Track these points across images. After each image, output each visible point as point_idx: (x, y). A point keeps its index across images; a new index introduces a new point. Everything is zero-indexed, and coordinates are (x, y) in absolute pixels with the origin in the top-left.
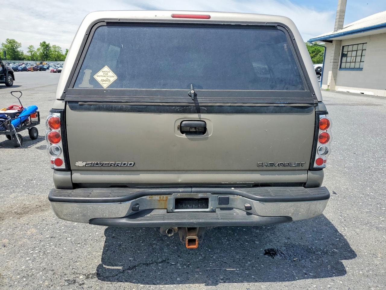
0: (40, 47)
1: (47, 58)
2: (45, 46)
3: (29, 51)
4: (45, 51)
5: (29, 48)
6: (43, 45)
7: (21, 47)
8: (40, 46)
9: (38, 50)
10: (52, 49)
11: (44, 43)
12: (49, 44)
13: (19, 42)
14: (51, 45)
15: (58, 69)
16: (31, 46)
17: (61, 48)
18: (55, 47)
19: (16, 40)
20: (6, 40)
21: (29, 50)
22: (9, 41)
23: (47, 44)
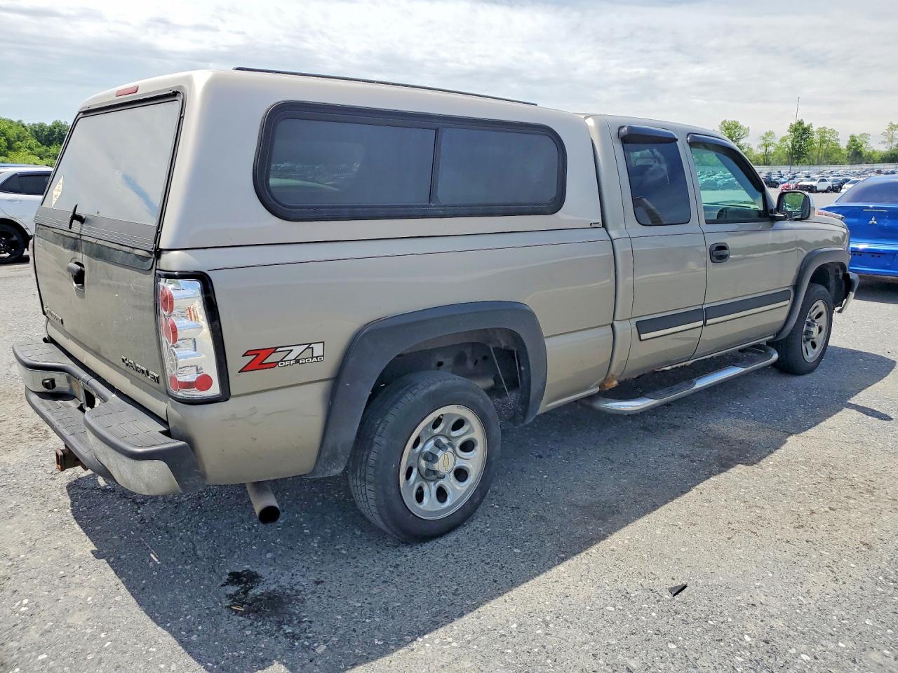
0: (789, 133)
1: (798, 159)
2: (801, 131)
3: (762, 145)
4: (798, 142)
5: (764, 139)
6: (796, 130)
7: (748, 136)
8: (788, 131)
9: (783, 140)
10: (816, 138)
11: (800, 123)
12: (810, 126)
13: (746, 126)
14: (814, 129)
15: (799, 184)
16: (769, 134)
17: (838, 133)
18: (823, 132)
19: (741, 123)
20: (720, 124)
21: (763, 142)
22: (726, 125)
23: (805, 125)
